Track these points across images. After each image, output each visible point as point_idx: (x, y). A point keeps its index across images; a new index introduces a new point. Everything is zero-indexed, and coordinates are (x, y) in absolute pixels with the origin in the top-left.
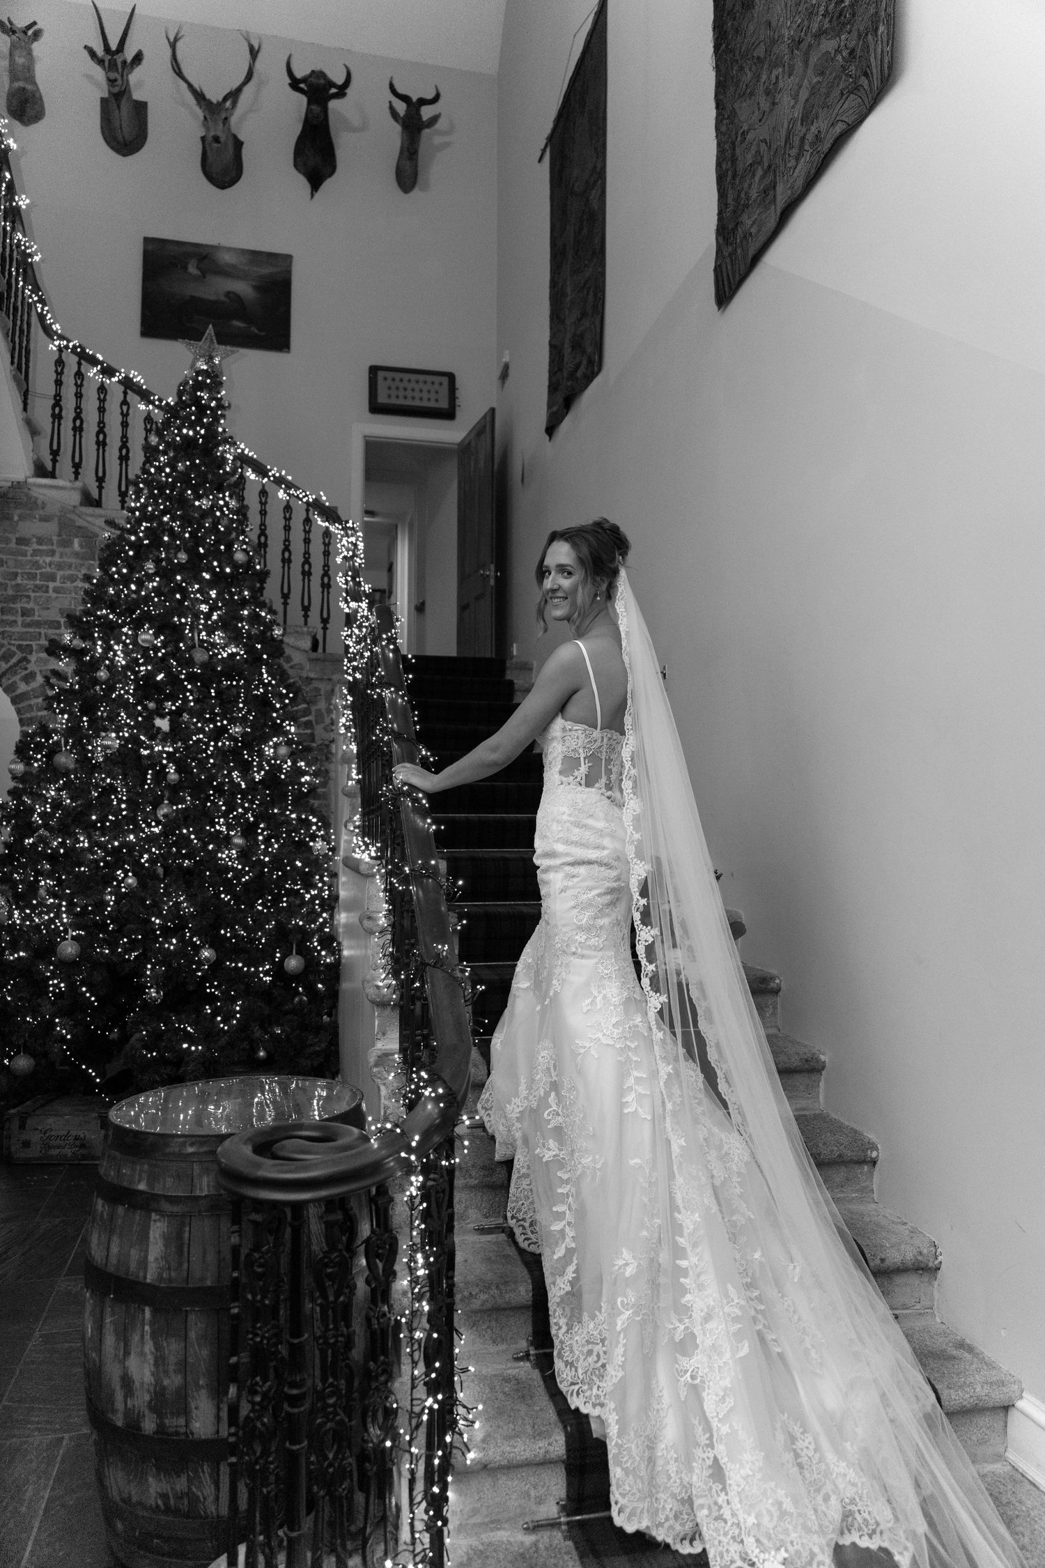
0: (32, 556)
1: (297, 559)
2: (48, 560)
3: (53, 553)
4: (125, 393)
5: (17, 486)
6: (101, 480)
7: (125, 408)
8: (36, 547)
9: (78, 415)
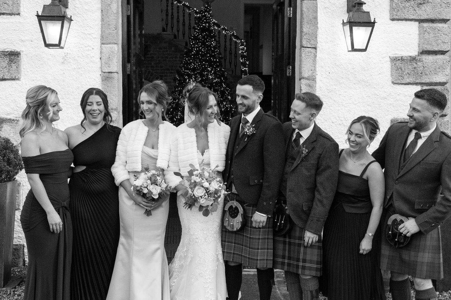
0: (162, 52)
1: (228, 49)
2: (166, 53)
3: (167, 51)
4: (184, 7)
5: (159, 34)
6: (178, 31)
7: (184, 11)
8: (163, 50)
9: (172, 14)
